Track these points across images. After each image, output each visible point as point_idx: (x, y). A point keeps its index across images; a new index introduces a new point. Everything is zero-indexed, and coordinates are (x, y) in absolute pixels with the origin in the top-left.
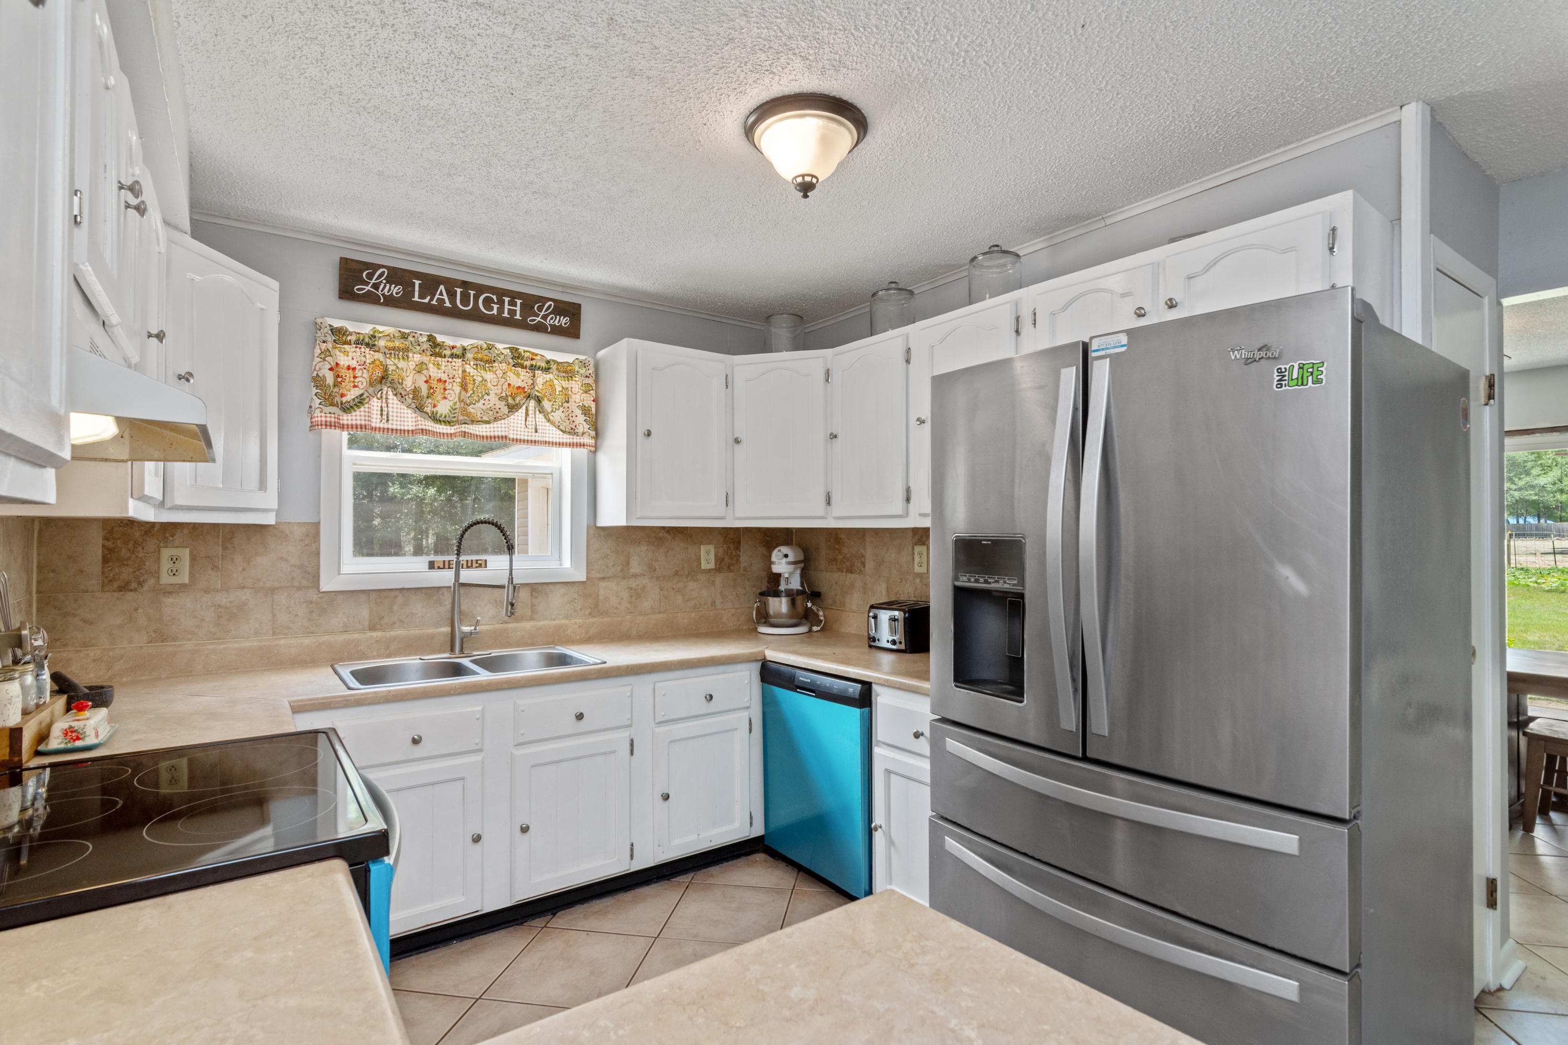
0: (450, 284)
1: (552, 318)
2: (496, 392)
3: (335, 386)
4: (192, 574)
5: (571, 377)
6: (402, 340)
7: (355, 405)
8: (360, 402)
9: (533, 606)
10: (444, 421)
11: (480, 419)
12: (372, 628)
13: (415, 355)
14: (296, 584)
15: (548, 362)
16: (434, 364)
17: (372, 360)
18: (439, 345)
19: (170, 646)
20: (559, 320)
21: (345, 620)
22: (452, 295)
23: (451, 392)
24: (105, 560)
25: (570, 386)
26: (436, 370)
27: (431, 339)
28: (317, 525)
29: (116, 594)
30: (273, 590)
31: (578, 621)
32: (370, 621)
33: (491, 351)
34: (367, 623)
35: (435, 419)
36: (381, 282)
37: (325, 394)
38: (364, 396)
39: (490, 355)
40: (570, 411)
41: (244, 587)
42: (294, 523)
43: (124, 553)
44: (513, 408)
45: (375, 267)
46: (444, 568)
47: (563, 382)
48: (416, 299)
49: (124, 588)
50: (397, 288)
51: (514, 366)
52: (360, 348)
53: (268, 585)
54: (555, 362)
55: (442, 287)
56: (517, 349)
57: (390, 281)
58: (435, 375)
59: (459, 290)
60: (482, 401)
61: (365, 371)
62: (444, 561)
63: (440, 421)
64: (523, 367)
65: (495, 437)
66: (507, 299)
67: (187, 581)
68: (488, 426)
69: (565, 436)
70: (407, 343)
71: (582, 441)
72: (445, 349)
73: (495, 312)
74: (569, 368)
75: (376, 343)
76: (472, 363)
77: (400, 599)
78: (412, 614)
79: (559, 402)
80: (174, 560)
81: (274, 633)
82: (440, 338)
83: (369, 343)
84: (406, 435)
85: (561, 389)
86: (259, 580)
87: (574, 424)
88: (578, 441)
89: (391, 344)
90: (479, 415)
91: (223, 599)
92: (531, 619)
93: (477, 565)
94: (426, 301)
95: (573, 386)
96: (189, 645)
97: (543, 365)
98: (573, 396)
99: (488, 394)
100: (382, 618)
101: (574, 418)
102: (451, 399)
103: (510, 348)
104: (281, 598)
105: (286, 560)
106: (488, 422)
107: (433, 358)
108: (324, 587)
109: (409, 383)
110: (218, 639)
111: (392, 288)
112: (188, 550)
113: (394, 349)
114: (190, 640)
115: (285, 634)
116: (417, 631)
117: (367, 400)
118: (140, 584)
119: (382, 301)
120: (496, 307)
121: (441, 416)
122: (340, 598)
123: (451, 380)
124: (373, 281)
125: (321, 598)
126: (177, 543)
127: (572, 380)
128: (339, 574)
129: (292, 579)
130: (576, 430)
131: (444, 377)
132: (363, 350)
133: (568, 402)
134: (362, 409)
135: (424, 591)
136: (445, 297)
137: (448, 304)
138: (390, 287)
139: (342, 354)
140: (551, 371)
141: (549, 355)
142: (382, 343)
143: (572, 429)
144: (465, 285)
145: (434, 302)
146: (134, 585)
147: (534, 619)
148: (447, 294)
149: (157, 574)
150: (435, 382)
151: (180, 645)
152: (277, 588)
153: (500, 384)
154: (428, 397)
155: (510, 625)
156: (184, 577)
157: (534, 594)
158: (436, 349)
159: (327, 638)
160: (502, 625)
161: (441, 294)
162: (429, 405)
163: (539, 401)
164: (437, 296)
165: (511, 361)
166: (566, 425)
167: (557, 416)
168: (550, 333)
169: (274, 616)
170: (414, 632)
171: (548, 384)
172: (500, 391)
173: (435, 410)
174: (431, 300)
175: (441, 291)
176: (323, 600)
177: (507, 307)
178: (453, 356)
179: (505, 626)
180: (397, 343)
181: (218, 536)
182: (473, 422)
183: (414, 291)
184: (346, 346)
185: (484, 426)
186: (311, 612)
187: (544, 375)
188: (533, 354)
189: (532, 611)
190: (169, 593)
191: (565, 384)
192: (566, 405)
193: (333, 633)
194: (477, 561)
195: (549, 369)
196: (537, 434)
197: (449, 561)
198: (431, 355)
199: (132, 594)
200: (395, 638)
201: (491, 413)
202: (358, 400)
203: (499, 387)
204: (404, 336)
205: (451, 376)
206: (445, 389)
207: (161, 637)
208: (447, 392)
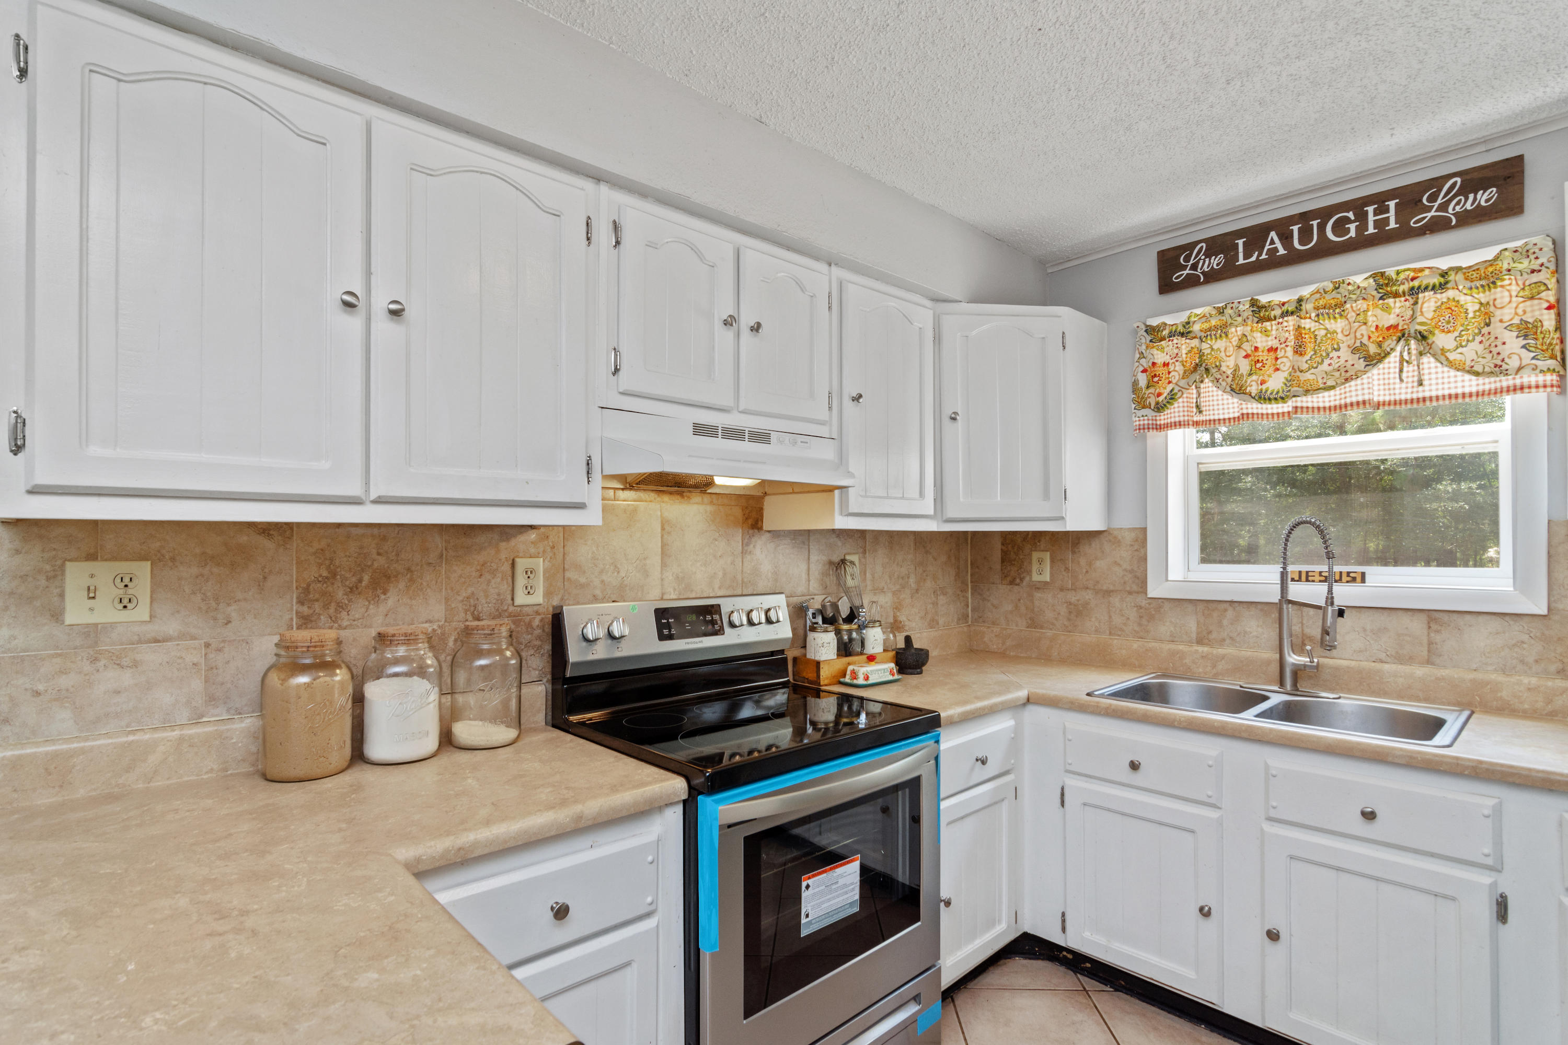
0: (1282, 227)
1: (1458, 203)
2: (1349, 343)
3: (1148, 387)
4: (1052, 575)
5: (1494, 283)
6: (1220, 317)
7: (1168, 402)
8: (1171, 399)
9: (1430, 643)
10: (1276, 399)
11: (1322, 386)
12: (1200, 642)
13: (1238, 329)
14: (1128, 588)
15: (1444, 274)
16: (1261, 332)
17: (1189, 349)
18: (1264, 307)
19: (1038, 632)
20: (1475, 199)
21: (1172, 629)
22: (1286, 238)
23: (1284, 360)
24: (1003, 561)
25: (1492, 297)
26: (1264, 338)
27: (1254, 303)
28: (1144, 530)
29: (1008, 587)
30: (1108, 593)
31: (1526, 680)
32: (1198, 633)
33: (1341, 290)
34: (1194, 636)
35: (1262, 398)
36: (1200, 259)
37: (1138, 397)
38: (1176, 391)
39: (1339, 296)
40: (1492, 339)
41: (1087, 588)
42: (1125, 529)
43: (1013, 556)
44: (1373, 360)
45: (1191, 246)
46: (1300, 580)
47: (1481, 295)
48: (1241, 261)
49: (1012, 583)
50: (1217, 259)
51: (1381, 298)
52: (1173, 340)
53: (1105, 588)
54: (1458, 269)
55: (1273, 234)
56: (1383, 274)
57: (1208, 255)
58: (1264, 344)
59: (1295, 228)
60: (1327, 362)
61: (1177, 364)
62: (1300, 572)
63: (1270, 399)
64: (1396, 295)
65: (1346, 406)
66: (1370, 209)
67: (1048, 580)
68: (1332, 392)
69: (1481, 380)
70: (1224, 318)
71: (1518, 382)
72: (1273, 310)
73: (1353, 233)
74: (1490, 269)
75: (1191, 329)
76: (1313, 315)
77: (1230, 613)
78: (1245, 632)
79: (1473, 329)
80: (1041, 561)
81: (1110, 634)
82: (1263, 299)
83: (1185, 333)
84: (1232, 423)
85: (1477, 307)
86: (1098, 582)
87: (1501, 357)
88: (1511, 383)
89: (1206, 326)
90: (1320, 381)
91: (1073, 597)
92: (1429, 662)
93: (1349, 579)
94: (1253, 259)
95: (1498, 296)
96: (1049, 633)
97: (1436, 280)
98: (1498, 313)
99: (1338, 350)
100: (1210, 632)
101: (1500, 348)
102: (1285, 369)
103: (1371, 276)
104: (1116, 600)
105: (1119, 565)
106: (1332, 388)
107: (1260, 325)
108: (1152, 593)
109: (1228, 365)
110: (1070, 632)
111: (1212, 261)
112: (1048, 553)
113: (1210, 329)
114: (1051, 629)
115: (1119, 636)
116: (1249, 653)
117: (1180, 394)
118: (1022, 580)
119: (1202, 280)
120: (1352, 227)
121: (1271, 394)
122: (1167, 606)
123: (1283, 345)
124: (1191, 262)
125: (1150, 604)
126: (1042, 547)
127: (1495, 288)
128: (1167, 580)
129: (1125, 583)
130: (1505, 367)
131: (1275, 343)
132: (1175, 341)
133: (1488, 325)
134: (1176, 405)
135: (1259, 607)
136: (1278, 245)
137: (1282, 251)
138: (1210, 260)
139: (1159, 352)
140: (1449, 286)
141: (1444, 263)
142: (1196, 328)
143: (1496, 366)
144: (1304, 218)
145: (1264, 256)
146: (1018, 581)
147: (1433, 664)
148: (1280, 239)
149: (1029, 573)
150: (1266, 353)
151: (1044, 633)
152: (1112, 591)
153: (1353, 330)
154: (1250, 375)
155: (1386, 667)
156: (1047, 577)
157: (1434, 626)
158: (1260, 312)
159: (1153, 645)
160: (1373, 664)
161: (1272, 242)
162: (1254, 383)
163: (1423, 337)
164: (1267, 247)
165: (1375, 293)
166: (1487, 363)
167: (1471, 352)
168: (1457, 226)
169: (1110, 617)
170: (1246, 653)
171: (1443, 307)
172: (1353, 341)
173: (1264, 387)
174: (1260, 255)
175: (1272, 239)
176: (1152, 606)
177: (1371, 218)
178: (1285, 314)
179: (1378, 666)
180: (1213, 322)
181: (1068, 542)
182: (1307, 392)
183: (1237, 253)
184: (1163, 343)
185: (1326, 394)
186: (1141, 617)
187: (1439, 296)
188: (1414, 270)
189: (1429, 651)
190: (1038, 588)
191: (1483, 297)
192: (1485, 330)
193: (1161, 641)
194: (1348, 574)
195: (1446, 283)
196: (1421, 388)
197: (1307, 572)
198: (1257, 323)
199: (1016, 587)
200: (1223, 657)
201: (1337, 374)
202: (1170, 397)
203: (1352, 335)
204: (1221, 311)
205: (1283, 340)
206: (1277, 359)
207: (1034, 624)
208: (1279, 362)
